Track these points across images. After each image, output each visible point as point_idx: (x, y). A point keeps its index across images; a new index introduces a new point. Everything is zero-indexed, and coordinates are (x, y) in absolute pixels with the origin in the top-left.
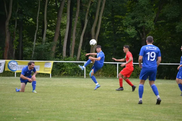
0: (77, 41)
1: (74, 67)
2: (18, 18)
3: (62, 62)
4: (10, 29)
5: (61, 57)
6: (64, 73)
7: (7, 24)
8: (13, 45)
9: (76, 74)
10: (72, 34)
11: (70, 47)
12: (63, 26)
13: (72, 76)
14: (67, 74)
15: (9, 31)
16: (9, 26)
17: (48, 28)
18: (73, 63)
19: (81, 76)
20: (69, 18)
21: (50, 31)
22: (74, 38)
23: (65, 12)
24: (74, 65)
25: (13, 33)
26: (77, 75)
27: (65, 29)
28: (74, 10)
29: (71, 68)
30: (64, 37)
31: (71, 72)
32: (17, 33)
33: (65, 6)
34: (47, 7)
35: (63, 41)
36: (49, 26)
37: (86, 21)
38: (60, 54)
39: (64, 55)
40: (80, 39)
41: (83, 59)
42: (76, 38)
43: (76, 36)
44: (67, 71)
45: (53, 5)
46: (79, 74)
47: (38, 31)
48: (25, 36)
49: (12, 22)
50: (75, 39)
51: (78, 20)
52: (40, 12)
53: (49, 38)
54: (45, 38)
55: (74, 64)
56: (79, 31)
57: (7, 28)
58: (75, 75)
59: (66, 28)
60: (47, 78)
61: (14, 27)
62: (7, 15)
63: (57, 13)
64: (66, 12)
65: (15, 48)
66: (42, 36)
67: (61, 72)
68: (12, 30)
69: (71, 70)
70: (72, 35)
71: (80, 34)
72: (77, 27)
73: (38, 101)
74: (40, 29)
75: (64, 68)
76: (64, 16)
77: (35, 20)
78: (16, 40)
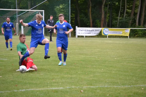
1: (144, 32)
2: (109, 3)
3: (136, 29)
4: (105, 10)
5: (135, 26)
6: (137, 35)
7: (103, 7)
8: (106, 20)
10: (142, 11)
11: (141, 20)
12: (136, 7)
13: (142, 37)
14: (139, 36)
15: (104, 11)
16: (104, 8)
17: (127, 8)
18: (143, 29)
20: (140, 2)
21: (129, 10)
25: (106, 12)
27: (138, 9)
29: (142, 32)
30: (137, 13)
31: (141, 35)
32: (109, 12)
35: (136, 16)
38: (135, 24)
39: (137, 24)
43: (144, 13)
44: (139, 34)
47: (121, 10)
48: (113, 14)
49: (106, 6)
50: (144, 15)
54: (125, 14)
58: (144, 37)
59: (138, 8)
60: (126, 39)
61: (107, 8)
62: (103, 1)
66: (123, 13)
67: (135, 35)
69: (141, 33)
75: (136, 33)
76: (137, 1)
77: (119, 4)
78: (108, 16)
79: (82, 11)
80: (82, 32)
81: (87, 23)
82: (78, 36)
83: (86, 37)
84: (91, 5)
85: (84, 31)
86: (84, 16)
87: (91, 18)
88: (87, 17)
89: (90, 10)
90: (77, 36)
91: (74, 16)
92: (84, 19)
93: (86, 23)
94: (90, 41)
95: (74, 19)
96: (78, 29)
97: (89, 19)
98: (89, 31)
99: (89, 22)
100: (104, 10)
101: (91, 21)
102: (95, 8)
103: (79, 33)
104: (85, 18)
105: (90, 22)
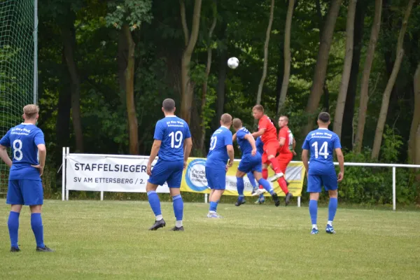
0: (374, 108)
1: (365, 179)
2: (215, 46)
4: (194, 76)
7: (186, 61)
8: (201, 119)
9: (370, 199)
10: (360, 88)
11: (354, 123)
12: (333, 67)
13: (359, 203)
14: (344, 197)
15: (192, 81)
16: (192, 68)
17: (293, 71)
18: (362, 167)
19: (384, 203)
20: (351, 46)
21: (299, 78)
22: (363, 98)
23: (341, 27)
24: (363, 173)
25: (202, 86)
26: (373, 200)
27: (340, 76)
28: (366, 23)
29: (357, 182)
30: (335, 97)
31: (355, 192)
32: (211, 86)
33: (342, 13)
34: (293, 15)
35: (334, 108)
36: (295, 66)
37: (400, 52)
40: (380, 103)
41: (388, 157)
42: (370, 100)
43: (369, 95)
44: (344, 191)
45: (309, 9)
46: (377, 198)
47: (266, 81)
48: (232, 94)
49: (200, 57)
50: (368, 103)
51: (377, 49)
52: (272, 29)
53: (296, 100)
54: (284, 99)
55: (364, 170)
56: (380, 81)
57: (186, 72)
58: (366, 200)
59: (341, 72)
60: (289, 209)
61: (205, 70)
62: (186, 36)
63: (318, 30)
64: (344, 29)
65: (206, 125)
66: (277, 94)
68: (200, 77)
69: (355, 185)
70: (359, 92)
71: (382, 88)
72: (373, 70)
73: (265, 269)
74: (271, 74)
76: (337, 40)
78: (208, 104)
79: (93, 77)
80: (88, 174)
81: (117, 132)
82: (74, 194)
83: (109, 195)
84: (132, 53)
85: (101, 170)
86: (102, 101)
87: (131, 109)
88: (113, 109)
89: (129, 74)
90: (65, 195)
91: (56, 102)
92: (100, 115)
93: (110, 134)
94: (127, 214)
95: (56, 113)
96: (71, 159)
97: (124, 116)
98: (125, 169)
99: (122, 127)
100: (190, 75)
101: (133, 125)
102: (151, 69)
103: (77, 180)
104: (105, 109)
105: (127, 131)
